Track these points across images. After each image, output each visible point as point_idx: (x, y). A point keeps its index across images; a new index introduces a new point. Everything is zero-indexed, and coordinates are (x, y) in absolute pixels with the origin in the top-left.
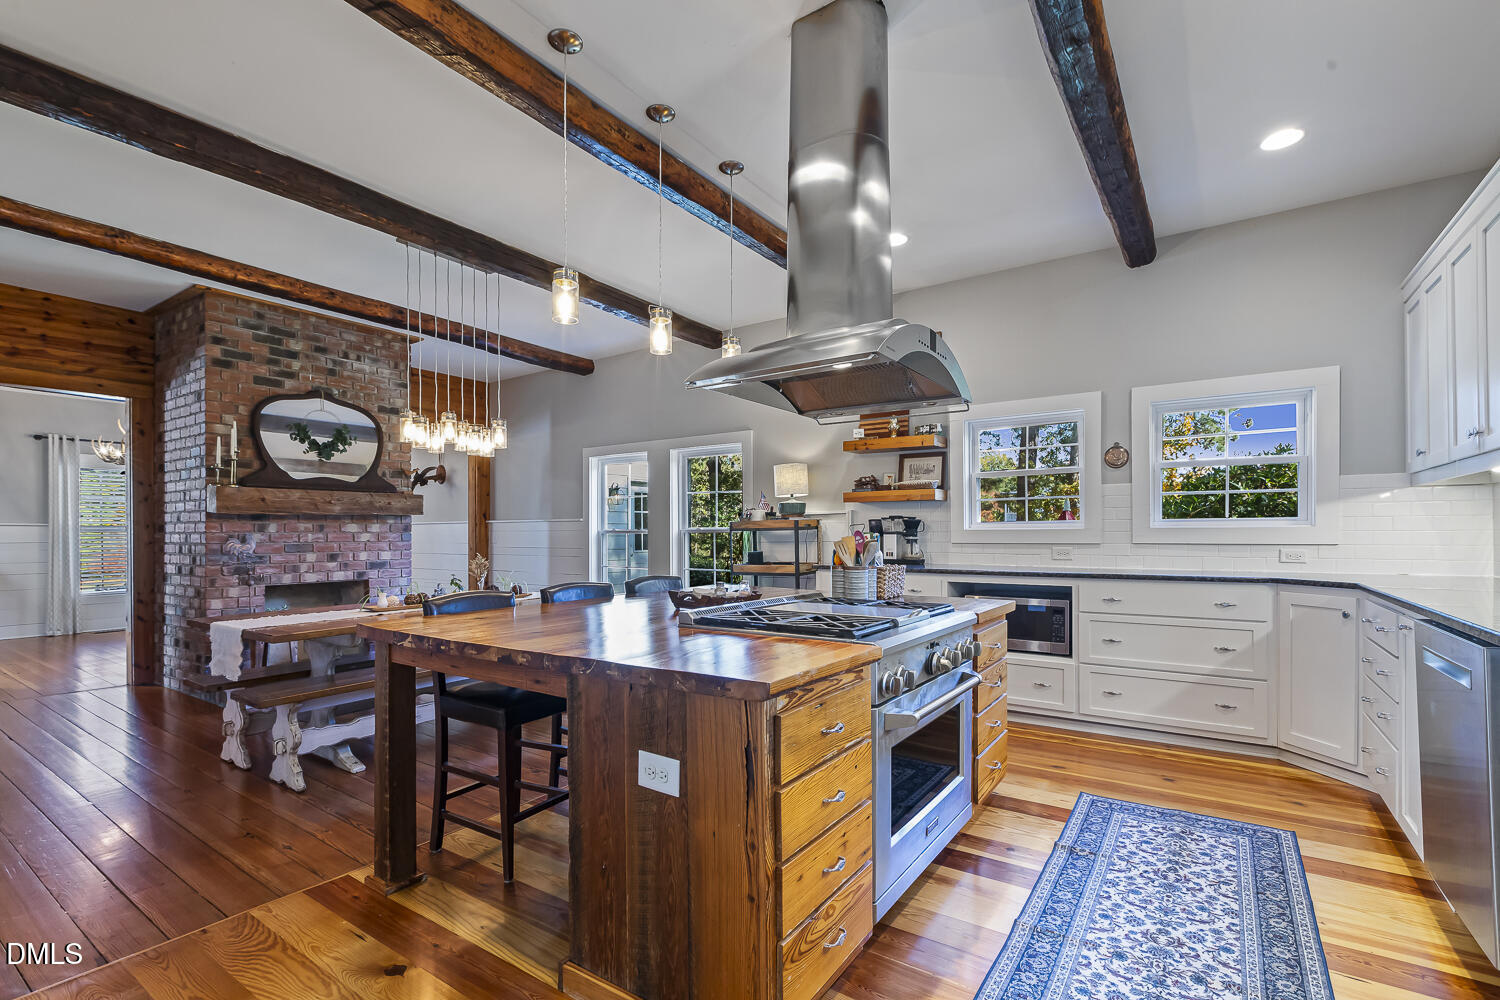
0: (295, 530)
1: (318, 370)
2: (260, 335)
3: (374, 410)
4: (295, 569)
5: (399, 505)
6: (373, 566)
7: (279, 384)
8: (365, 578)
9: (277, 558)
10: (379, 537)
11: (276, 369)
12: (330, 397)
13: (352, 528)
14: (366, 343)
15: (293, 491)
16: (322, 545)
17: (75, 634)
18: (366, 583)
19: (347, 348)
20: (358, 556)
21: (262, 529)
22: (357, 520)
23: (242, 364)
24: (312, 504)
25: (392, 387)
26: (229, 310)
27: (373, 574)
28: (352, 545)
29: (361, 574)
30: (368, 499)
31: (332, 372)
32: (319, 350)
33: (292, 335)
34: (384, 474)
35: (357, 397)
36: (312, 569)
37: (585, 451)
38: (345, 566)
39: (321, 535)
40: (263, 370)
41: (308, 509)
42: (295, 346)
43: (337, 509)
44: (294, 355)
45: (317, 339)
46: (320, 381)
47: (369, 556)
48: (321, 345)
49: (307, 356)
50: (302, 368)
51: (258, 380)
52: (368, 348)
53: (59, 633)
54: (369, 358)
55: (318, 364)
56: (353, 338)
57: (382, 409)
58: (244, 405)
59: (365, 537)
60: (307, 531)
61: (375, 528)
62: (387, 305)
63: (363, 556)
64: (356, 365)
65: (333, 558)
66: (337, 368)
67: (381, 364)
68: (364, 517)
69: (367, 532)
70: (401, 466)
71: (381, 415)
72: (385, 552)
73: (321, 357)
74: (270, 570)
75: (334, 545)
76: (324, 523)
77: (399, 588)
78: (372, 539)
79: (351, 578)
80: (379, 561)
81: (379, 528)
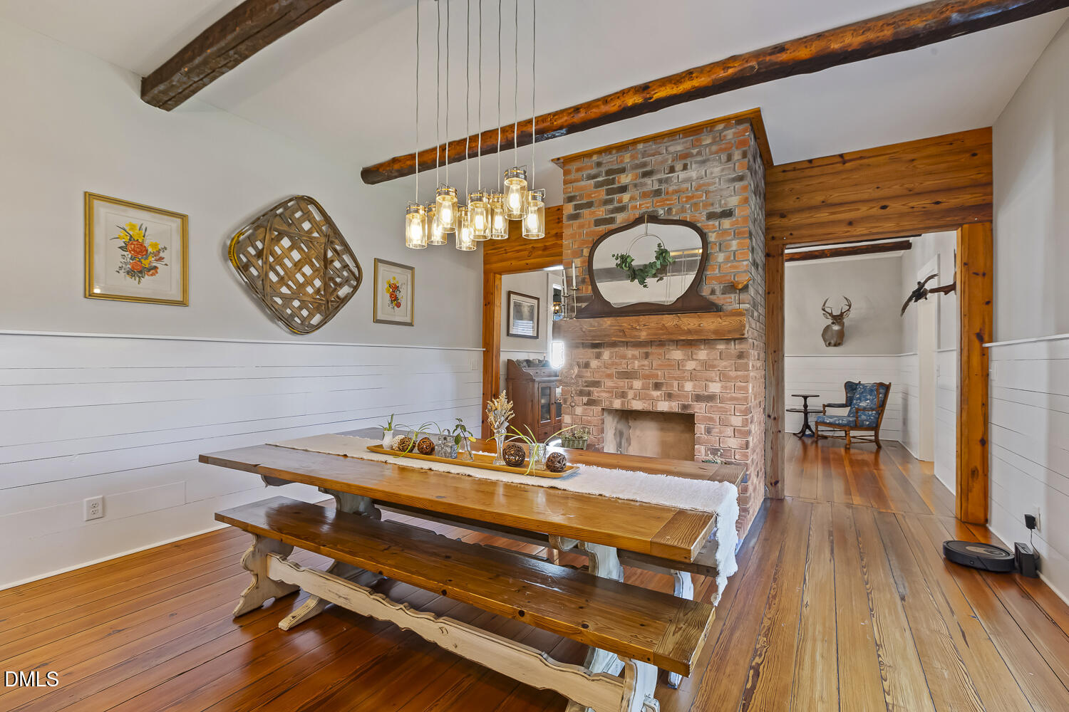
0: (624, 357)
1: (645, 195)
2: (598, 182)
3: (701, 219)
4: (623, 395)
5: (712, 327)
6: (698, 398)
7: (612, 220)
8: (689, 412)
9: (609, 383)
10: (707, 366)
11: (611, 207)
12: (654, 219)
13: (677, 354)
14: (693, 146)
16: (647, 372)
18: (692, 416)
19: (673, 161)
20: (683, 386)
21: (598, 356)
22: (683, 345)
23: (585, 212)
25: (724, 185)
26: (578, 170)
27: (699, 409)
28: (677, 373)
29: (685, 407)
31: (658, 193)
32: (646, 174)
33: (623, 170)
34: (712, 291)
35: (683, 210)
36: (638, 396)
38: (669, 396)
39: (646, 362)
40: (601, 212)
42: (625, 179)
44: (623, 189)
45: (644, 165)
46: (646, 206)
47: (694, 386)
48: (648, 169)
49: (635, 186)
50: (632, 198)
51: (598, 222)
52: (695, 151)
54: (696, 162)
55: (645, 190)
56: (679, 148)
57: (711, 216)
58: (587, 247)
59: (691, 365)
60: (634, 357)
61: (702, 354)
64: (682, 175)
65: (657, 386)
66: (663, 187)
67: (708, 164)
68: (691, 342)
69: (693, 359)
70: (734, 279)
71: (711, 223)
72: (714, 384)
73: (648, 181)
74: (604, 395)
75: (659, 373)
76: (649, 350)
77: (732, 428)
78: (699, 368)
79: (676, 410)
80: (706, 394)
81: (708, 354)
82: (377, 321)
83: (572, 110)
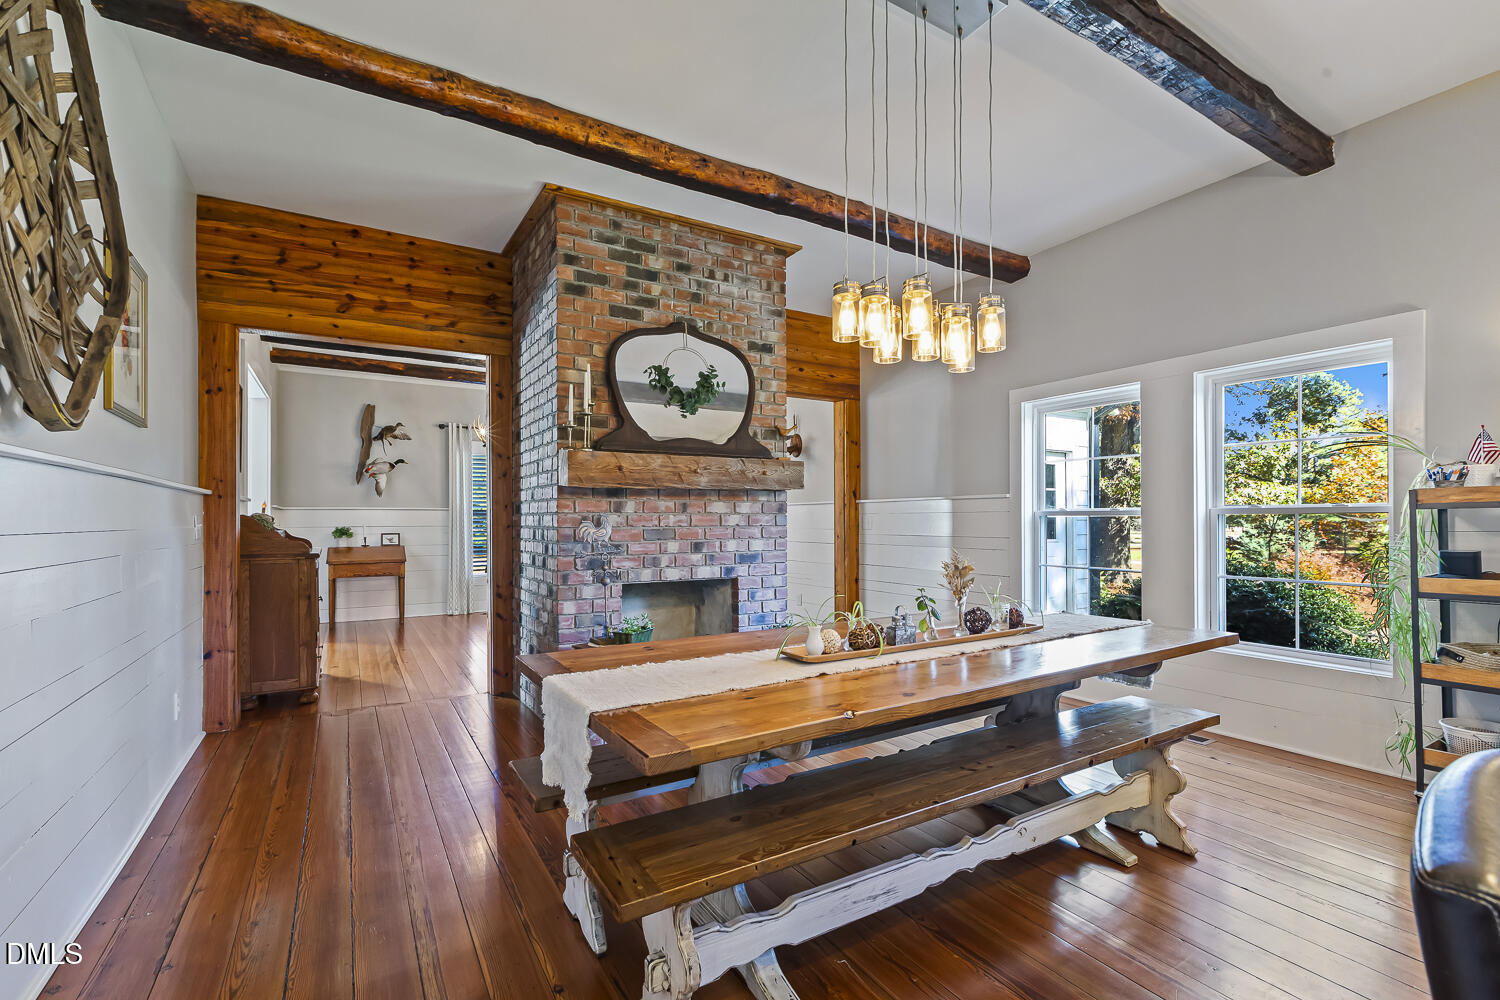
1: (680, 295)
2: (616, 250)
3: (744, 347)
4: (655, 562)
5: (775, 476)
6: (747, 558)
7: (636, 315)
8: (733, 576)
9: (635, 548)
10: (750, 521)
11: (635, 295)
12: (694, 331)
13: (719, 507)
14: (735, 257)
15: (654, 456)
16: (685, 530)
17: (468, 614)
18: (734, 582)
19: (713, 264)
20: (725, 546)
21: (618, 509)
22: (726, 496)
23: (597, 289)
24: (675, 474)
25: (765, 316)
26: (584, 219)
27: (741, 571)
28: (718, 531)
29: (729, 570)
30: (740, 466)
31: (696, 297)
32: (682, 268)
33: (652, 250)
34: (755, 434)
35: (724, 330)
36: (674, 563)
37: (1013, 394)
38: (711, 559)
39: (683, 517)
40: (620, 297)
41: (670, 481)
42: (655, 263)
43: (703, 481)
44: (652, 276)
45: (679, 254)
46: (683, 310)
47: (738, 545)
48: (685, 261)
49: (668, 277)
50: (663, 293)
51: (615, 311)
52: (736, 263)
53: (457, 613)
54: (738, 277)
55: (681, 288)
56: (720, 251)
57: (752, 346)
58: (599, 343)
59: (733, 520)
60: (668, 511)
61: (745, 507)
62: (772, 175)
63: (732, 545)
64: (724, 287)
65: (697, 548)
66: (702, 292)
67: (750, 284)
68: (731, 494)
69: (736, 513)
70: (774, 423)
71: (752, 354)
72: (757, 541)
73: (685, 278)
74: (627, 564)
75: (700, 531)
76: (687, 500)
77: (773, 590)
78: (742, 523)
79: (717, 575)
80: (749, 553)
81: (751, 507)
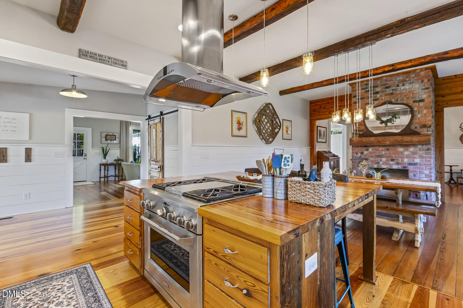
0: (378, 150)
1: (386, 95)
4: (378, 163)
6: (410, 164)
9: (372, 159)
10: (414, 153)
12: (391, 103)
13: (401, 149)
14: (407, 78)
15: (372, 138)
16: (388, 155)
18: (407, 170)
19: (398, 83)
20: (403, 160)
21: (367, 150)
22: (404, 146)
25: (420, 91)
27: (411, 168)
28: (401, 155)
29: (404, 167)
31: (392, 94)
32: (386, 88)
34: (416, 128)
35: (403, 100)
36: (384, 163)
38: (398, 164)
39: (387, 152)
41: (377, 143)
42: (378, 89)
43: (388, 143)
45: (386, 84)
46: (387, 98)
47: (408, 160)
48: (388, 86)
49: (382, 92)
50: (381, 96)
52: (407, 79)
54: (408, 83)
55: (386, 93)
56: (401, 78)
57: (414, 102)
59: (406, 153)
60: (382, 150)
61: (412, 149)
63: (406, 160)
64: (402, 88)
65: (392, 160)
66: (394, 92)
67: (414, 84)
68: (406, 145)
69: (408, 151)
70: (425, 123)
71: (415, 104)
72: (417, 159)
73: (388, 90)
74: (370, 163)
75: (393, 156)
76: (389, 148)
77: (425, 175)
78: (410, 154)
79: (400, 168)
80: (413, 163)
81: (414, 149)
82: (283, 139)
83: (363, 72)
